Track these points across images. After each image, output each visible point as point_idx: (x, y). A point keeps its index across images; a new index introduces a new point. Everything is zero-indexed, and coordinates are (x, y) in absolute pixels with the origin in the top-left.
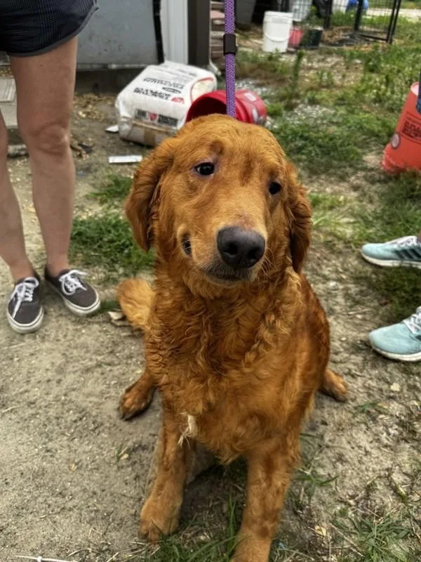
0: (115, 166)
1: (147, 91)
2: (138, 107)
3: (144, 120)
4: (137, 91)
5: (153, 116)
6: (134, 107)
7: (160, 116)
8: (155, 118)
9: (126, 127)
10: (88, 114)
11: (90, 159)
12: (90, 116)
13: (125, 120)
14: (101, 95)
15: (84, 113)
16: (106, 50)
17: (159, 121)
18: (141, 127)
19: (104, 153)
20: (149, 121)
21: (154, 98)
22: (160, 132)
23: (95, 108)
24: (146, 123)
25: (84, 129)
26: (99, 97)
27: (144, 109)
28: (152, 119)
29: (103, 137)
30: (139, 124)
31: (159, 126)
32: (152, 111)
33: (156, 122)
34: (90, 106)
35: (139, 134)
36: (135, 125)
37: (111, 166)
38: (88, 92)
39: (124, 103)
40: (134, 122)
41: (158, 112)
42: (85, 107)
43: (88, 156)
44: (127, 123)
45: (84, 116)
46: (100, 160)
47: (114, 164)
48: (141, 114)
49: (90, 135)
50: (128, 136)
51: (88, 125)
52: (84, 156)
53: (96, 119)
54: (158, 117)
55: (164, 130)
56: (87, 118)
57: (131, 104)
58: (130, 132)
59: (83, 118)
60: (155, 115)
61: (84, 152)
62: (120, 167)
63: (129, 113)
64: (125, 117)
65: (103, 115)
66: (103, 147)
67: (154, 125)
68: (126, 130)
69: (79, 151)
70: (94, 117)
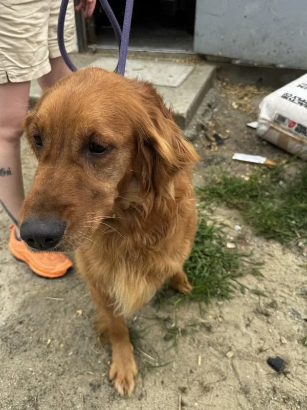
0: (237, 163)
1: (295, 97)
2: (280, 113)
3: (282, 125)
4: (285, 97)
5: (292, 124)
6: (276, 112)
7: (299, 125)
8: (293, 126)
9: (264, 128)
10: (240, 105)
11: (217, 151)
12: (240, 108)
13: (264, 122)
14: (262, 89)
15: (237, 104)
16: (275, 51)
17: (297, 129)
18: (278, 131)
19: (234, 147)
20: (287, 127)
21: (299, 106)
22: (294, 139)
23: (249, 101)
24: (283, 129)
25: (229, 120)
26: (258, 91)
27: (285, 115)
28: (290, 126)
29: (242, 131)
30: (276, 127)
31: (295, 135)
32: (292, 119)
33: (293, 129)
34: (246, 99)
35: (274, 137)
36: (272, 128)
37: (233, 163)
38: (251, 85)
39: (268, 106)
40: (272, 125)
41: (298, 121)
42: (242, 98)
43: (216, 148)
44: (265, 124)
45: (236, 107)
46: (226, 155)
47: (236, 160)
48: (281, 119)
49: (231, 127)
50: (263, 135)
51: (234, 116)
52: (213, 147)
53: (245, 112)
54: (296, 126)
55: (298, 139)
56: (238, 109)
57: (273, 107)
58: (266, 133)
59: (234, 109)
60: (294, 123)
61: (214, 144)
62: (241, 164)
63: (270, 116)
64: (264, 119)
65: (253, 108)
66: (236, 141)
67: (291, 132)
68: (262, 130)
69: (211, 141)
70: (244, 110)
